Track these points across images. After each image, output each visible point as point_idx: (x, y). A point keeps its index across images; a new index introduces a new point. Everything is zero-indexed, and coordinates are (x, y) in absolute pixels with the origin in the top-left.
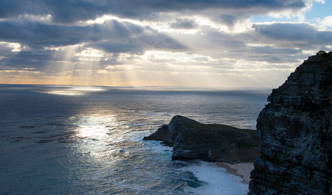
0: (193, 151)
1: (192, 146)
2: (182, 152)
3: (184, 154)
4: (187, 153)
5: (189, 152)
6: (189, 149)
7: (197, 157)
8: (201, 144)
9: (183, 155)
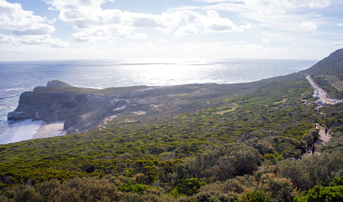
0: (26, 112)
1: (25, 108)
2: (15, 114)
3: (17, 116)
4: (19, 115)
5: (21, 113)
6: (22, 111)
7: (31, 117)
8: (34, 106)
9: (15, 116)
